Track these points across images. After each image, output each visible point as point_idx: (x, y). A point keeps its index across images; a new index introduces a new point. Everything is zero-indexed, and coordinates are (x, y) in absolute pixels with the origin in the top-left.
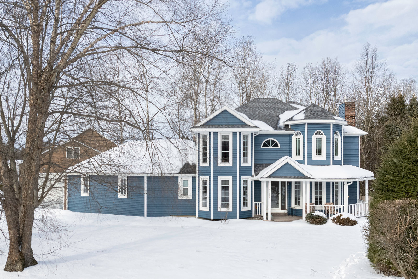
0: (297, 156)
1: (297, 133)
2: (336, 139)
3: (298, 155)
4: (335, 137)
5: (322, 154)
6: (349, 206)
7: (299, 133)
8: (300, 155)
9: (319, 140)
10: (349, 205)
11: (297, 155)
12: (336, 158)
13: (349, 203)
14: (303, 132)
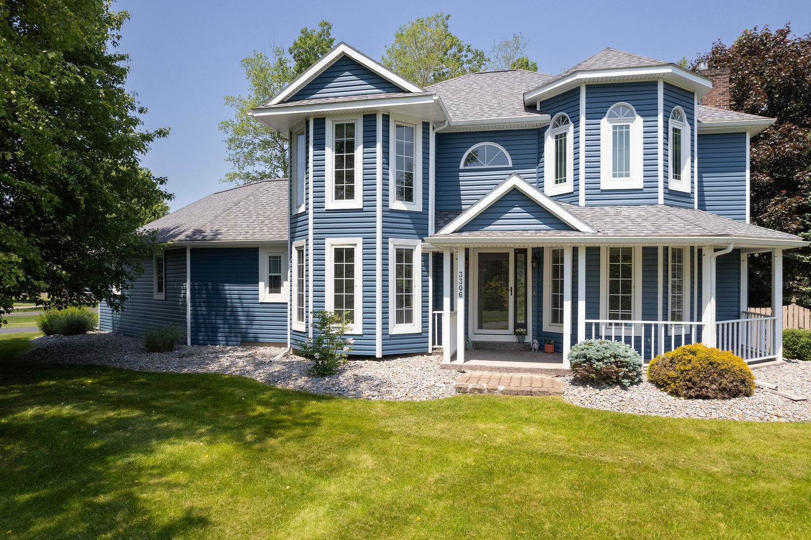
0: (559, 184)
1: (558, 120)
2: (675, 130)
3: (561, 181)
4: (672, 124)
5: (631, 172)
6: (718, 325)
7: (564, 117)
8: (565, 181)
9: (621, 133)
10: (720, 323)
11: (557, 182)
12: (674, 185)
13: (718, 318)
14: (573, 114)
